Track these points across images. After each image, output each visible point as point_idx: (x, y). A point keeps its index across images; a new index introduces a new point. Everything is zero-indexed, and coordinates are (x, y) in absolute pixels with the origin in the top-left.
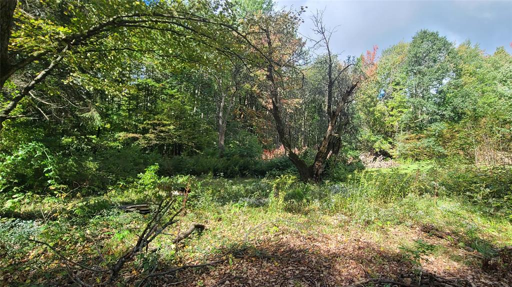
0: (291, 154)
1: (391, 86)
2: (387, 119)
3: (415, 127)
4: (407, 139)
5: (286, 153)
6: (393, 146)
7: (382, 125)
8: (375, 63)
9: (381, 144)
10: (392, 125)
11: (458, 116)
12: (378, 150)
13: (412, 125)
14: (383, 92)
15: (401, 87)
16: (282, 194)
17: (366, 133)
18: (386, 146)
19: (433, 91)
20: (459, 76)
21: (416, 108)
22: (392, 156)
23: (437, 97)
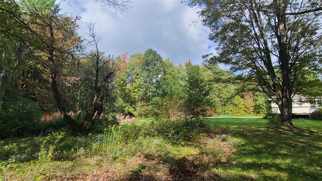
0: (66, 116)
1: (134, 76)
2: (132, 94)
3: (146, 99)
4: (142, 106)
5: (61, 115)
6: (135, 110)
7: (129, 97)
8: (126, 61)
9: (129, 108)
10: (134, 97)
11: (165, 94)
12: (127, 112)
13: (145, 98)
14: (130, 78)
15: (140, 76)
16: (52, 148)
17: (120, 102)
18: (131, 110)
19: (154, 81)
20: (165, 74)
21: (146, 89)
22: (134, 115)
23: (156, 84)
